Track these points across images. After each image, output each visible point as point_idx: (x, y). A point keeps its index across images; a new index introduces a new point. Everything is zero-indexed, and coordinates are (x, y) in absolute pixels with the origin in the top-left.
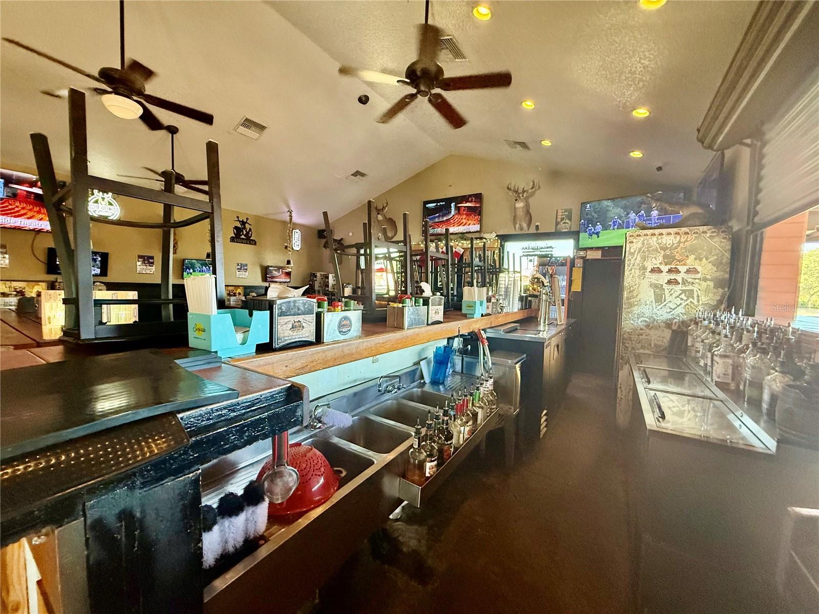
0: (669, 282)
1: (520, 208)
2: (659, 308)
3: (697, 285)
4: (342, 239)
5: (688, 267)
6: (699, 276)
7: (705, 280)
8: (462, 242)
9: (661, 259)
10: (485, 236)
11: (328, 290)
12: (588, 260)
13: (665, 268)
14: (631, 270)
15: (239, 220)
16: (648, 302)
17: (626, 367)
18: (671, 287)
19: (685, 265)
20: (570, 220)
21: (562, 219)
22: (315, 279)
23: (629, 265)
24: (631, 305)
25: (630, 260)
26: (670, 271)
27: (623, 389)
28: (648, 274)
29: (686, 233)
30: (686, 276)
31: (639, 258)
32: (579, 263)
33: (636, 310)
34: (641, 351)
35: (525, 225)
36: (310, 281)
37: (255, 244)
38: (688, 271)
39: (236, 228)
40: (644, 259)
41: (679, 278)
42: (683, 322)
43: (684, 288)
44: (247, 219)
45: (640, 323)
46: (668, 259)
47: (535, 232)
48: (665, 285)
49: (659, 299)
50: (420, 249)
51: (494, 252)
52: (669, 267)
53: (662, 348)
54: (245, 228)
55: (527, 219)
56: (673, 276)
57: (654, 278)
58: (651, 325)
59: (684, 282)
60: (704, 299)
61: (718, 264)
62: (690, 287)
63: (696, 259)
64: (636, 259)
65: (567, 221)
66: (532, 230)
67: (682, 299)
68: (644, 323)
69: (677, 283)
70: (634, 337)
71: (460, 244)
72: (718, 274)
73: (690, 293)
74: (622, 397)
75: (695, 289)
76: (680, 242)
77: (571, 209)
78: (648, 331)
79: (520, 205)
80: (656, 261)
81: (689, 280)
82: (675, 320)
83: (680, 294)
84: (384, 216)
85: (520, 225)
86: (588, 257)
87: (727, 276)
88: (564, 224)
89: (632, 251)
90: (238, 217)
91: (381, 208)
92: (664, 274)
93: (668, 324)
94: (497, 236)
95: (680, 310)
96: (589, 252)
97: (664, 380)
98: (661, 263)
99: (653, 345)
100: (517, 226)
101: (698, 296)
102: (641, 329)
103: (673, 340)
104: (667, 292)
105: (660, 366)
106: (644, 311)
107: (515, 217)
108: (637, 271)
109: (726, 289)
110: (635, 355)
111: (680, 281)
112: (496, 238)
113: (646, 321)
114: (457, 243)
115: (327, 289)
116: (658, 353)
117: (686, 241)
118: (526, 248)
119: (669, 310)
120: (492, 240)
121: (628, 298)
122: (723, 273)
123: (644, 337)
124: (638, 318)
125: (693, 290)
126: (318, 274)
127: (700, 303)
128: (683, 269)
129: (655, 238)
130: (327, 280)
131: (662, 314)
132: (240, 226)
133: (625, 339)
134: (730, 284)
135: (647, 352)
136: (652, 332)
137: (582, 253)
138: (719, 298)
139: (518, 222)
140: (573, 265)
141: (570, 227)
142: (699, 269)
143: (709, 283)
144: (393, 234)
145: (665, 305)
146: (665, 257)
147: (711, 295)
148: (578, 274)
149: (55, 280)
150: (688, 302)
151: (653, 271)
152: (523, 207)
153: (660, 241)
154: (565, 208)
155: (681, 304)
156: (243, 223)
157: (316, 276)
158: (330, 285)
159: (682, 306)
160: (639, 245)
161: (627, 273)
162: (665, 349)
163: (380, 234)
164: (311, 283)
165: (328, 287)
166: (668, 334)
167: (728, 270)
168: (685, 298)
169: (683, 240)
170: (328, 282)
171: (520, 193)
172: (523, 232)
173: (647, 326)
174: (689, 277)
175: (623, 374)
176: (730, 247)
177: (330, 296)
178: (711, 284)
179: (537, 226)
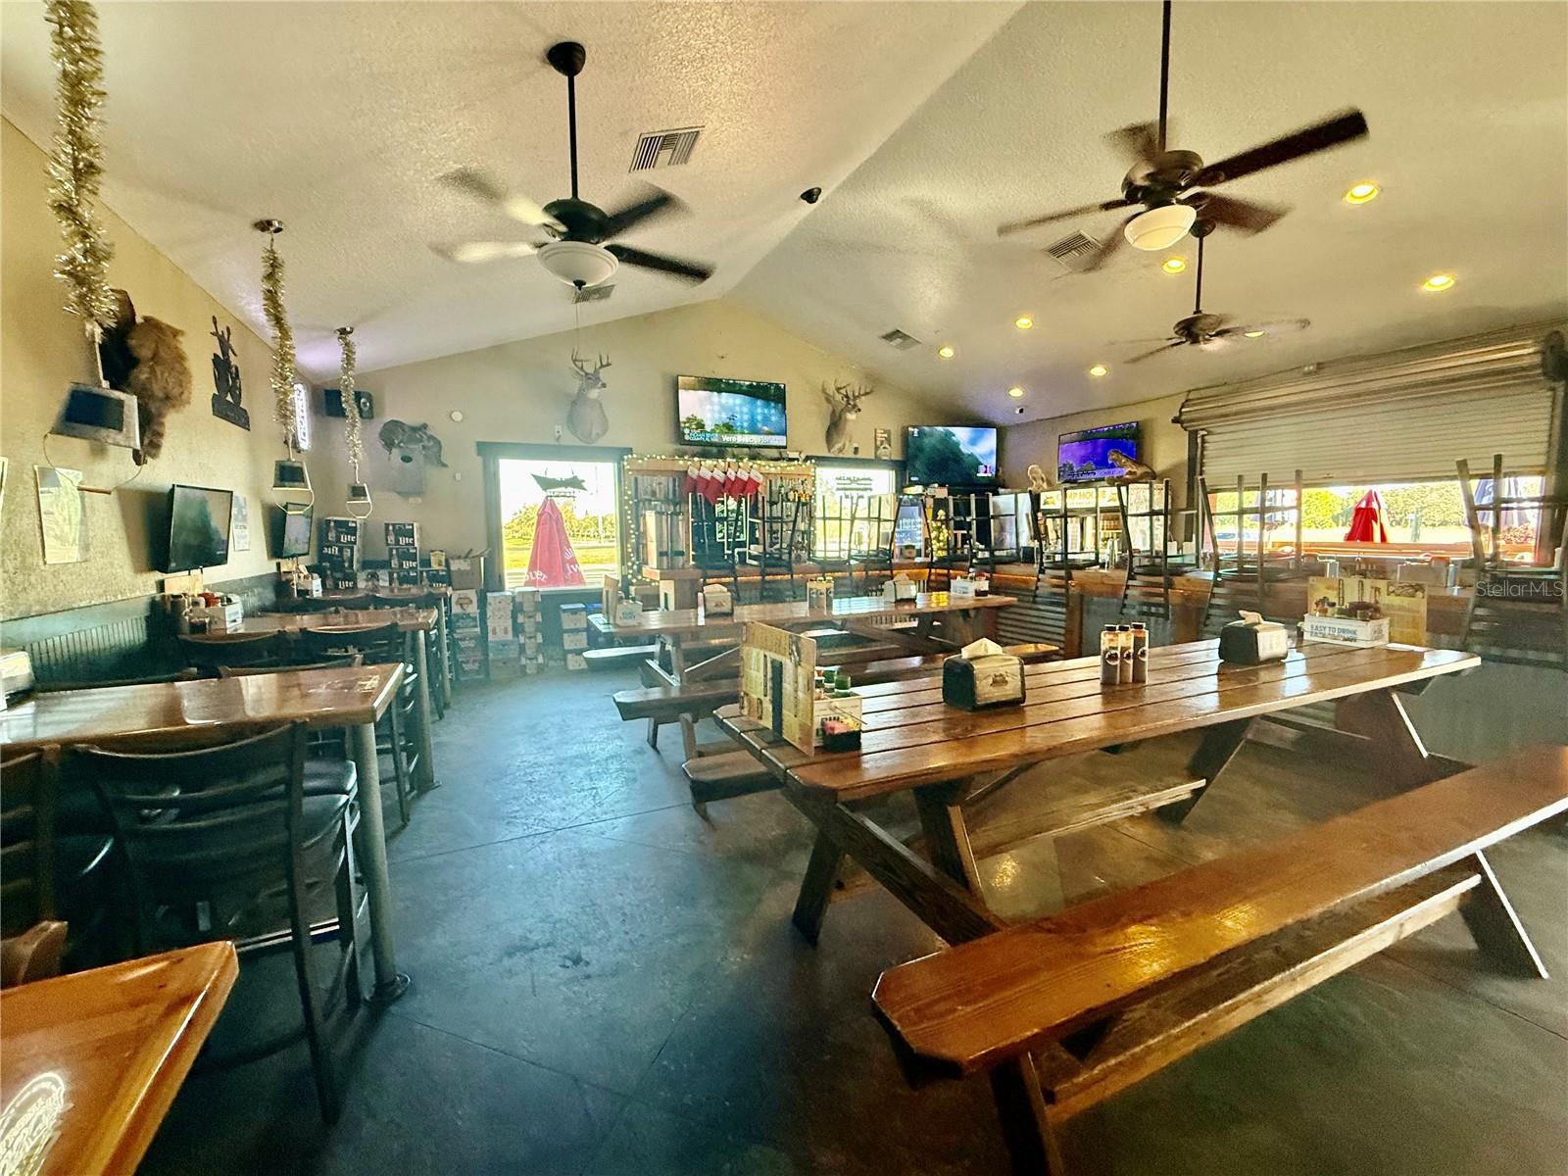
1: (851, 421)
8: (759, 462)
15: (217, 334)
20: (890, 444)
21: (882, 443)
37: (248, 424)
39: (216, 361)
44: (229, 331)
47: (851, 456)
54: (229, 365)
65: (887, 445)
66: (851, 453)
71: (755, 466)
77: (890, 430)
79: (853, 417)
85: (843, 445)
88: (884, 450)
90: (215, 322)
94: (808, 458)
100: (839, 446)
112: (812, 461)
114: (751, 463)
132: (220, 354)
139: (843, 440)
141: (890, 454)
154: (884, 428)
156: (225, 345)
163: (559, 428)
171: (851, 399)
179: (856, 449)
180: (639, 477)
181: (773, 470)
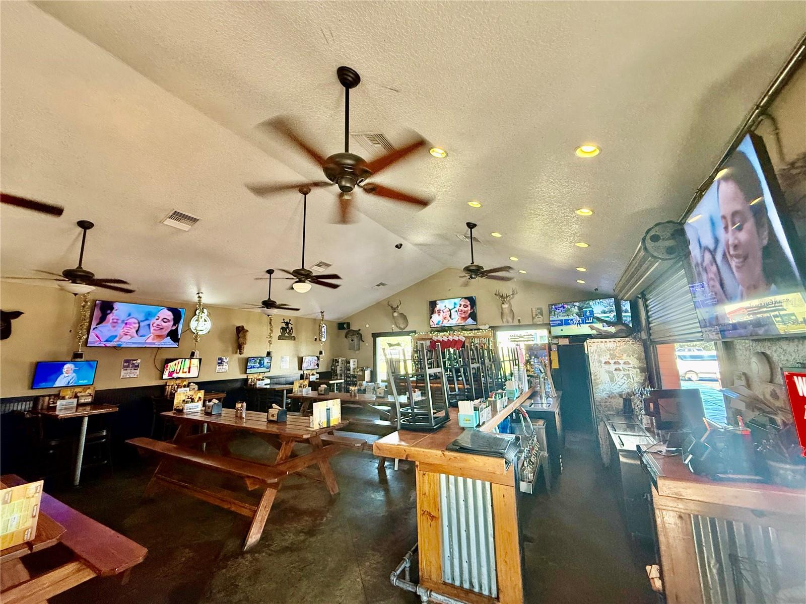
0: (616, 370)
1: (505, 308)
2: (613, 385)
3: (631, 371)
4: (360, 330)
5: (624, 361)
6: (631, 366)
7: (635, 368)
8: (463, 332)
9: (608, 356)
10: (481, 327)
11: (350, 373)
12: (560, 345)
13: (612, 362)
14: (593, 362)
15: (284, 322)
16: (606, 382)
17: (602, 423)
18: (617, 372)
19: (622, 359)
20: (542, 315)
21: (536, 315)
22: (337, 364)
23: (591, 360)
24: (598, 384)
25: (591, 357)
26: (615, 363)
27: (603, 438)
28: (603, 365)
29: (619, 342)
30: (624, 366)
31: (596, 356)
32: (554, 348)
33: (601, 387)
34: (609, 413)
35: (510, 320)
36: (332, 366)
37: (295, 339)
38: (625, 363)
39: (282, 328)
40: (599, 356)
41: (621, 367)
42: (628, 393)
43: (625, 373)
44: (290, 320)
45: (604, 395)
46: (613, 356)
47: (518, 324)
48: (614, 372)
49: (612, 379)
50: (429, 337)
51: (489, 339)
52: (614, 361)
53: (620, 410)
54: (288, 328)
55: (512, 315)
56: (617, 366)
57: (607, 366)
58: (611, 396)
59: (624, 369)
60: (636, 379)
61: (639, 359)
62: (628, 373)
63: (627, 356)
64: (595, 356)
65: (540, 316)
66: (516, 323)
67: (625, 380)
68: (607, 395)
69: (620, 370)
70: (603, 404)
71: (462, 334)
72: (640, 365)
73: (628, 376)
74: (603, 443)
75: (631, 374)
76: (617, 346)
77: (542, 308)
78: (610, 400)
79: (505, 306)
80: (606, 358)
81: (626, 368)
82: (624, 392)
83: (623, 376)
84: (398, 312)
85: (507, 320)
86: (560, 344)
87: (645, 365)
88: (538, 319)
89: (592, 351)
90: (284, 320)
91: (396, 307)
92: (612, 365)
93: (621, 396)
94: (489, 328)
95: (625, 386)
96: (560, 340)
97: (625, 430)
98: (609, 359)
99: (614, 409)
100: (505, 320)
101: (633, 378)
102: (606, 399)
103: (625, 405)
104: (615, 375)
105: (620, 421)
106: (605, 387)
107: (502, 313)
108: (597, 363)
109: (647, 373)
110: (605, 415)
111: (622, 369)
112: (490, 329)
113: (608, 394)
114: (459, 333)
115: (348, 372)
116: (618, 413)
117: (620, 346)
118: (513, 336)
119: (619, 386)
120: (487, 331)
121: (595, 380)
122: (643, 364)
123: (608, 403)
124: (603, 392)
125: (629, 374)
126: (340, 360)
127: (635, 381)
128: (621, 362)
129: (603, 344)
130: (348, 365)
131: (616, 390)
132: (285, 326)
133: (598, 406)
134: (648, 370)
135: (612, 413)
136: (612, 400)
137: (555, 341)
138: (644, 378)
139: (505, 318)
140: (550, 350)
141: (543, 320)
142: (630, 362)
143: (636, 369)
144: (405, 326)
145: (616, 383)
146: (611, 355)
147: (639, 377)
148: (555, 356)
149: (164, 384)
150: (628, 381)
151: (605, 363)
152: (508, 307)
153: (606, 346)
154: (537, 307)
155: (625, 382)
156: (287, 324)
157: (338, 362)
158: (351, 369)
159: (626, 383)
160: (595, 348)
161: (591, 364)
162: (622, 411)
163: (393, 326)
164: (333, 367)
165: (350, 371)
166: (621, 401)
167: (645, 362)
168: (626, 379)
169: (618, 345)
170: (350, 366)
171: (504, 298)
172: (509, 324)
173: (609, 397)
174: (626, 366)
175: (600, 428)
176: (643, 350)
177: (352, 379)
178: (638, 370)
179: (519, 320)
180: (418, 341)
181: (470, 335)
